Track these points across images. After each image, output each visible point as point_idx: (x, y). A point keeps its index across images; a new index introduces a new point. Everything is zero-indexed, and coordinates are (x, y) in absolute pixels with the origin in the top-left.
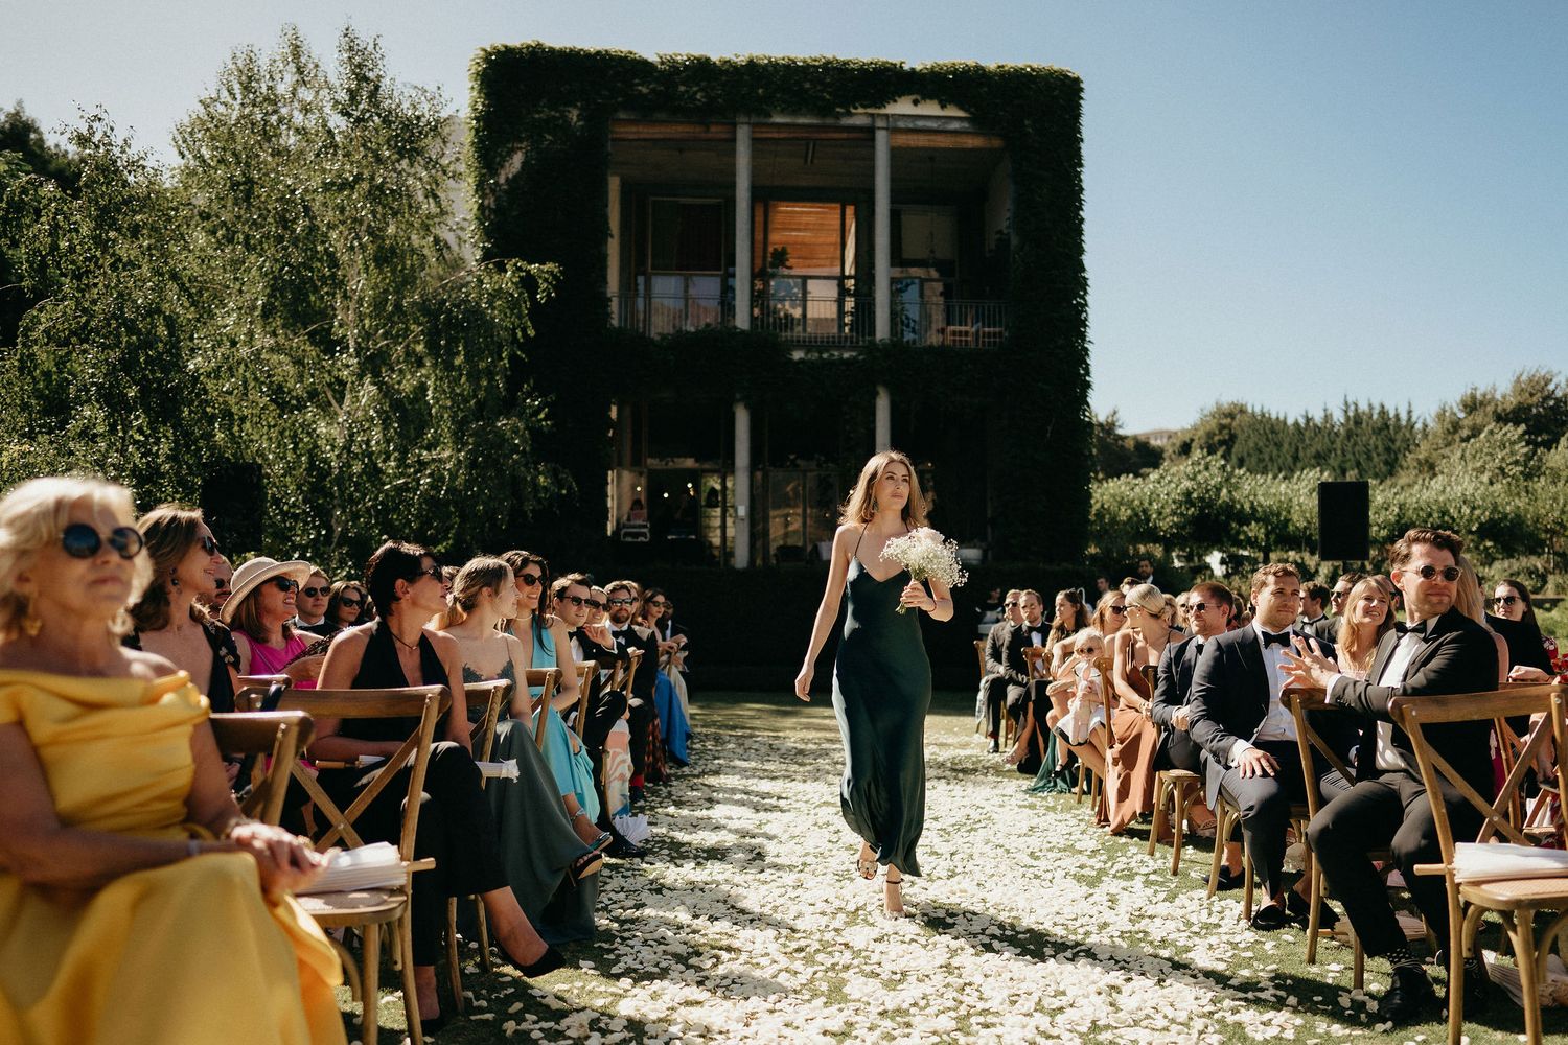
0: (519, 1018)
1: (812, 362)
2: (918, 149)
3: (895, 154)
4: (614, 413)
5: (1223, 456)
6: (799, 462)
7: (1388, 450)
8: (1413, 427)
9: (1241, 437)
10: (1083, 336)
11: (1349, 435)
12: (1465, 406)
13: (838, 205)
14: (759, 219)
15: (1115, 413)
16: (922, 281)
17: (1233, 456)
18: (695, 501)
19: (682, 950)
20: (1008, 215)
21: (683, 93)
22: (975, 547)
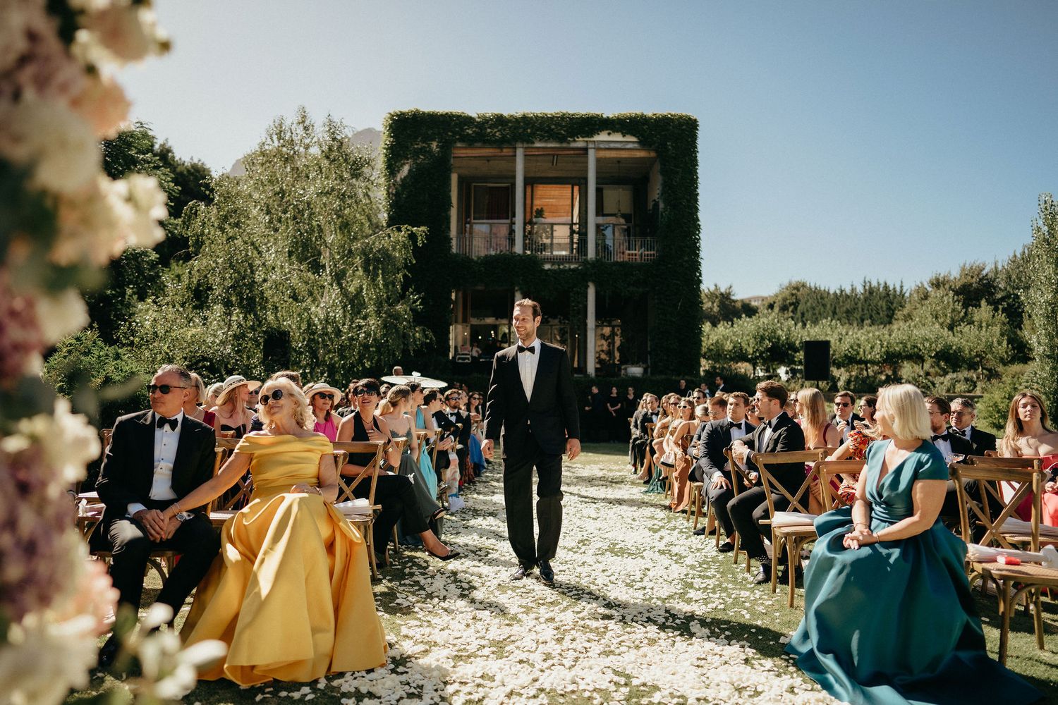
0: (411, 568)
1: (555, 270)
2: (609, 158)
3: (598, 160)
4: (453, 297)
5: (792, 312)
6: (550, 319)
7: (889, 309)
8: (903, 296)
9: (803, 301)
10: (698, 255)
11: (866, 300)
12: (933, 284)
13: (570, 186)
14: (529, 193)
15: (731, 287)
16: (614, 225)
17: (798, 311)
18: (495, 340)
19: (474, 549)
20: (658, 191)
21: (489, 133)
22: (640, 366)
